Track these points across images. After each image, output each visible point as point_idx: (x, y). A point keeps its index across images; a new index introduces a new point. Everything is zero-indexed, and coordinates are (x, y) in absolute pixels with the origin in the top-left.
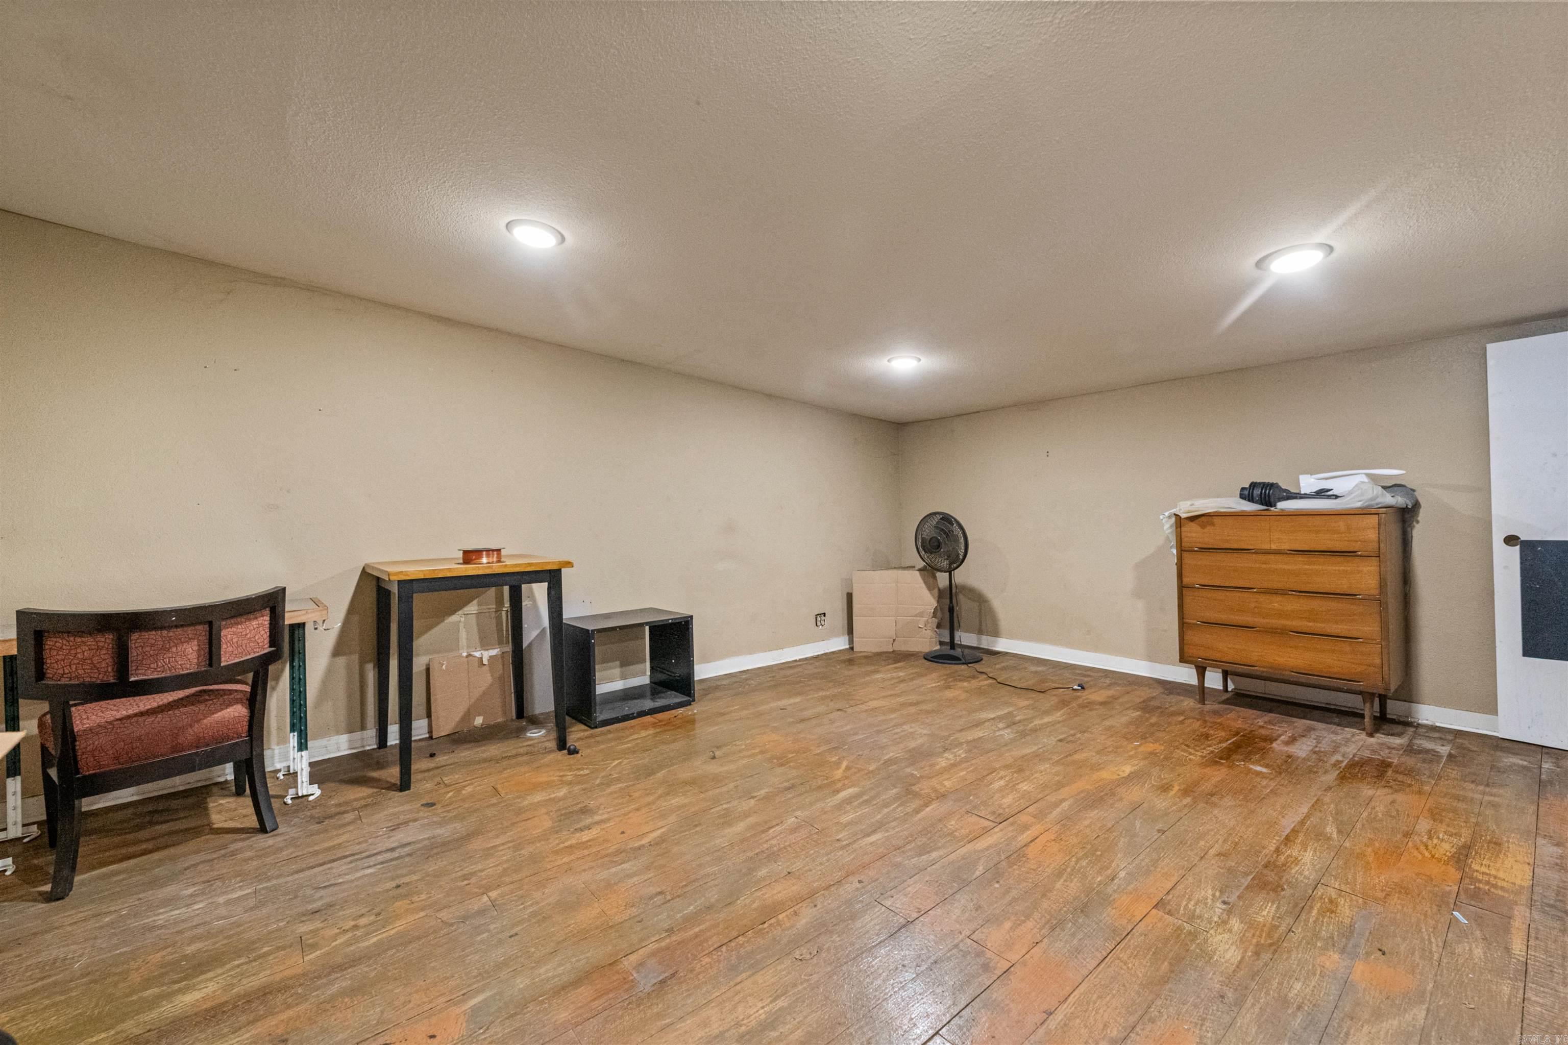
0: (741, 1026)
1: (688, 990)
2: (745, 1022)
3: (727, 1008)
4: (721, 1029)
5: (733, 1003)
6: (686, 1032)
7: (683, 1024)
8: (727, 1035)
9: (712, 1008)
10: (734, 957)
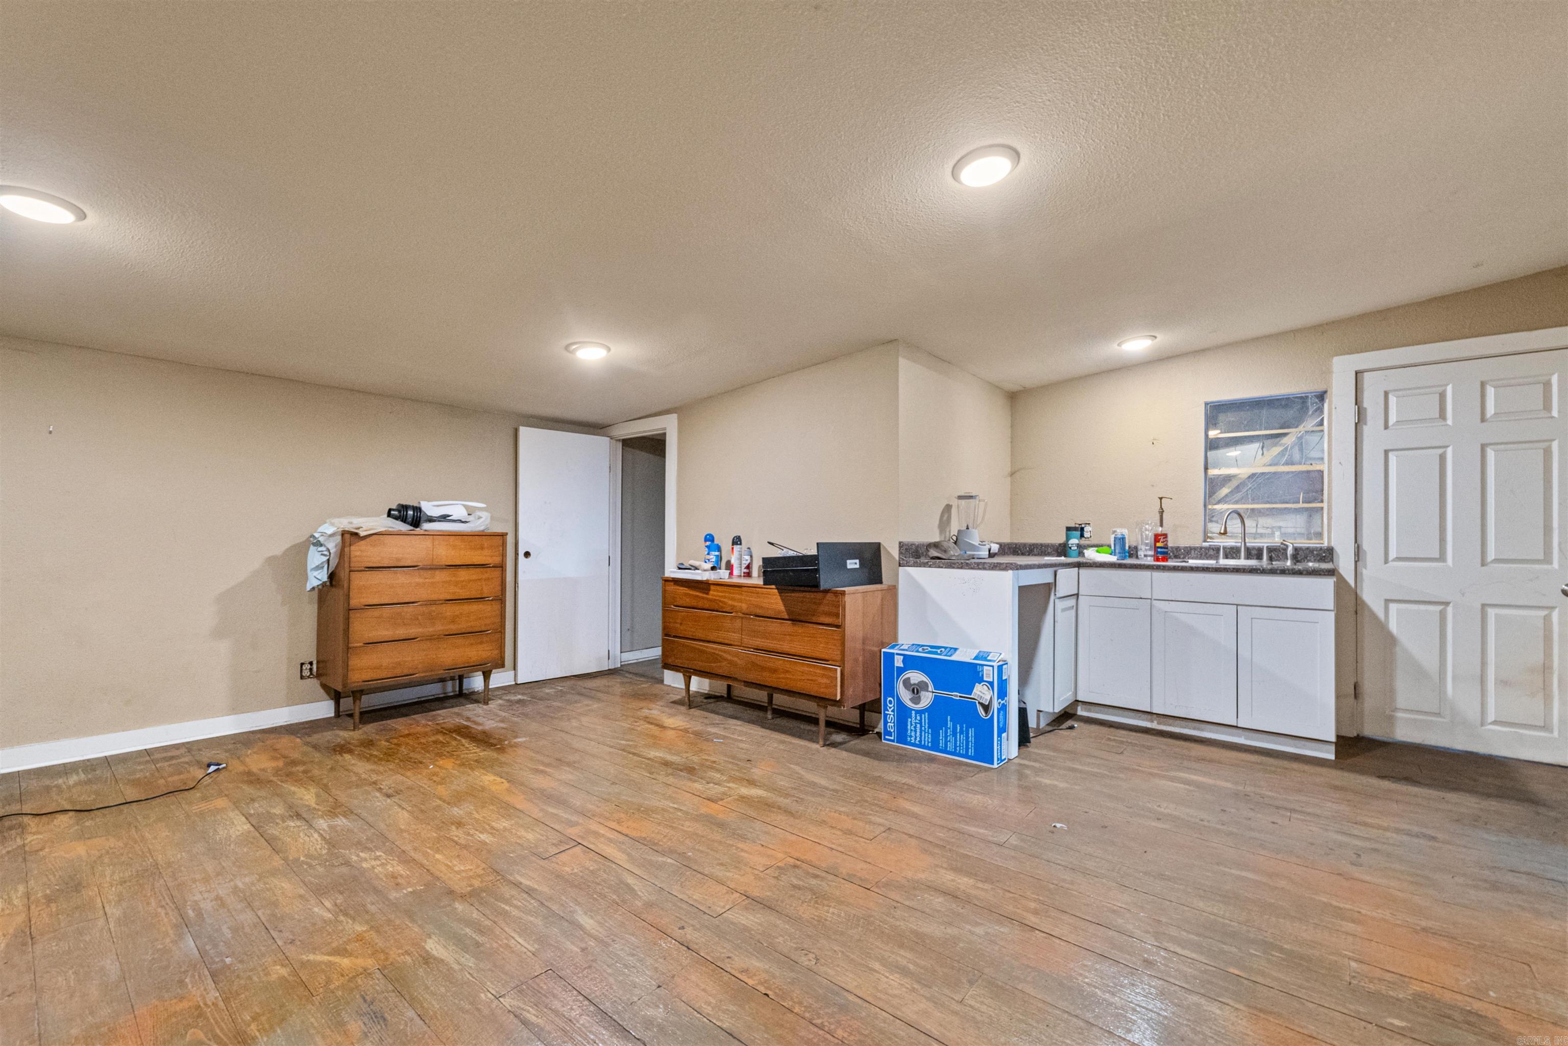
0: (914, 988)
1: (890, 1039)
2: (909, 986)
3: (899, 1001)
4: (925, 1001)
5: (890, 998)
6: (941, 1025)
7: (933, 1030)
8: (928, 995)
9: (903, 1013)
10: (827, 1010)
